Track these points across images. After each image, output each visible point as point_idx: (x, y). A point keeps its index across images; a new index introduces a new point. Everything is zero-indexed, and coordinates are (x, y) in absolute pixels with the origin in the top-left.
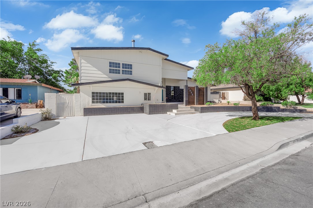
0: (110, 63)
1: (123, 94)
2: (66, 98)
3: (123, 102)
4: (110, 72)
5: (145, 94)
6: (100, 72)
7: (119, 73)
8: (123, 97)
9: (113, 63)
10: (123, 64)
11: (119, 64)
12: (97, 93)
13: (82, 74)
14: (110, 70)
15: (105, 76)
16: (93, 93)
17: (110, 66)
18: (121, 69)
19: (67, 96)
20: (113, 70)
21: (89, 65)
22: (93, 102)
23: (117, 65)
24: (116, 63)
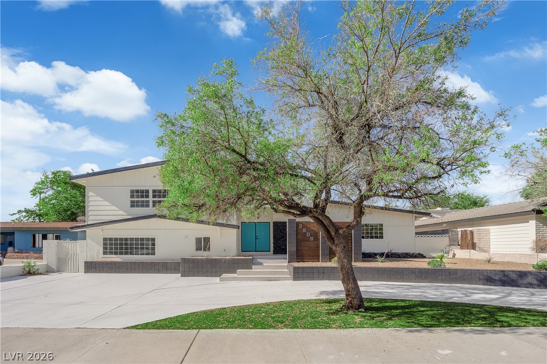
0: (132, 192)
1: (153, 240)
2: (69, 247)
3: (153, 254)
4: (132, 206)
5: (198, 240)
6: (114, 208)
7: (148, 206)
8: (154, 244)
9: (137, 191)
10: (154, 191)
11: (147, 191)
12: (111, 239)
13: (90, 212)
14: (132, 202)
15: (122, 212)
16: (105, 239)
17: (132, 196)
18: (151, 199)
19: (70, 244)
20: (138, 202)
21: (99, 198)
22: (105, 253)
23: (144, 193)
24: (142, 191)
